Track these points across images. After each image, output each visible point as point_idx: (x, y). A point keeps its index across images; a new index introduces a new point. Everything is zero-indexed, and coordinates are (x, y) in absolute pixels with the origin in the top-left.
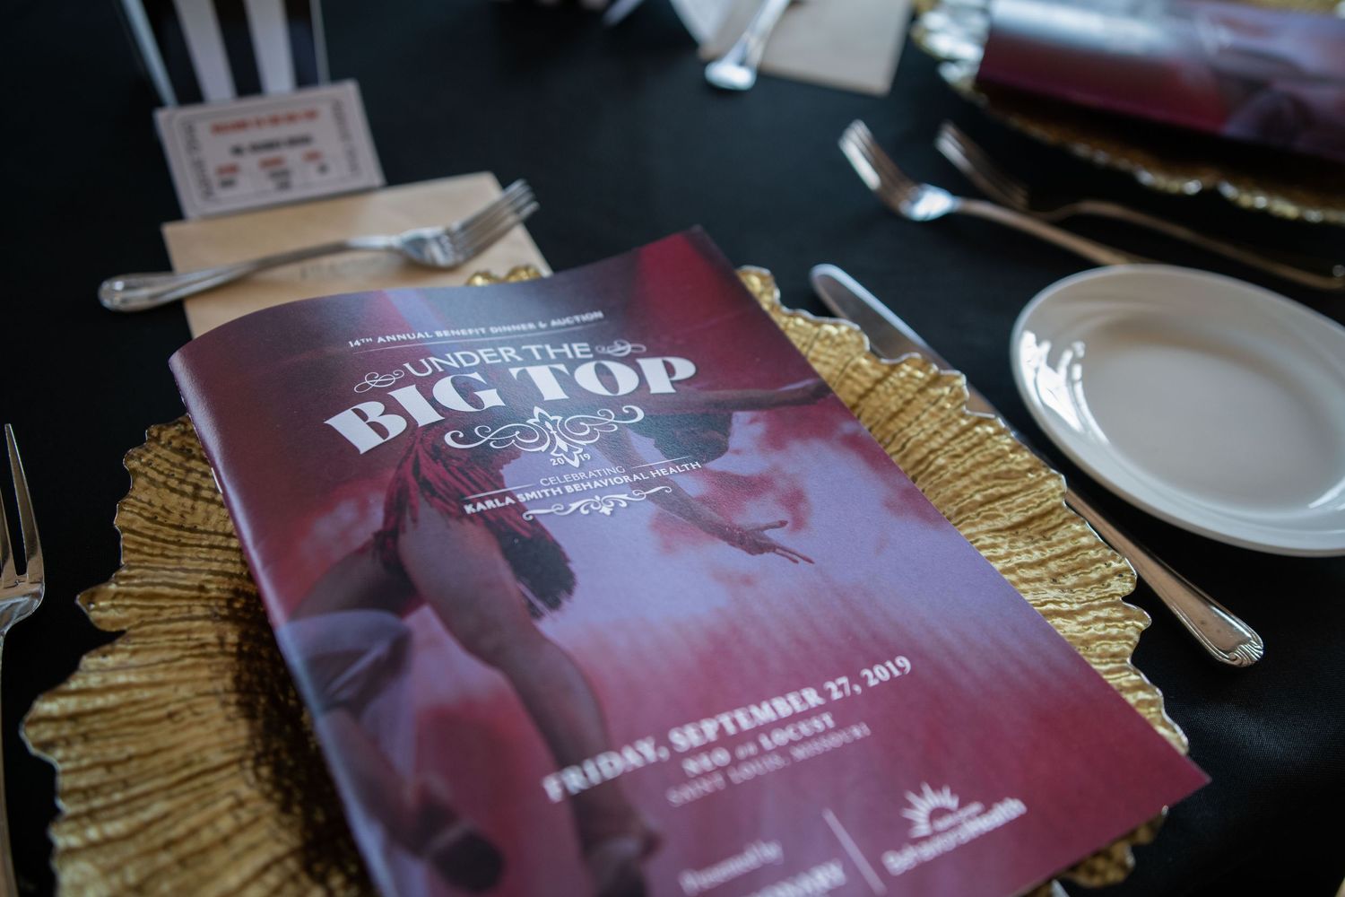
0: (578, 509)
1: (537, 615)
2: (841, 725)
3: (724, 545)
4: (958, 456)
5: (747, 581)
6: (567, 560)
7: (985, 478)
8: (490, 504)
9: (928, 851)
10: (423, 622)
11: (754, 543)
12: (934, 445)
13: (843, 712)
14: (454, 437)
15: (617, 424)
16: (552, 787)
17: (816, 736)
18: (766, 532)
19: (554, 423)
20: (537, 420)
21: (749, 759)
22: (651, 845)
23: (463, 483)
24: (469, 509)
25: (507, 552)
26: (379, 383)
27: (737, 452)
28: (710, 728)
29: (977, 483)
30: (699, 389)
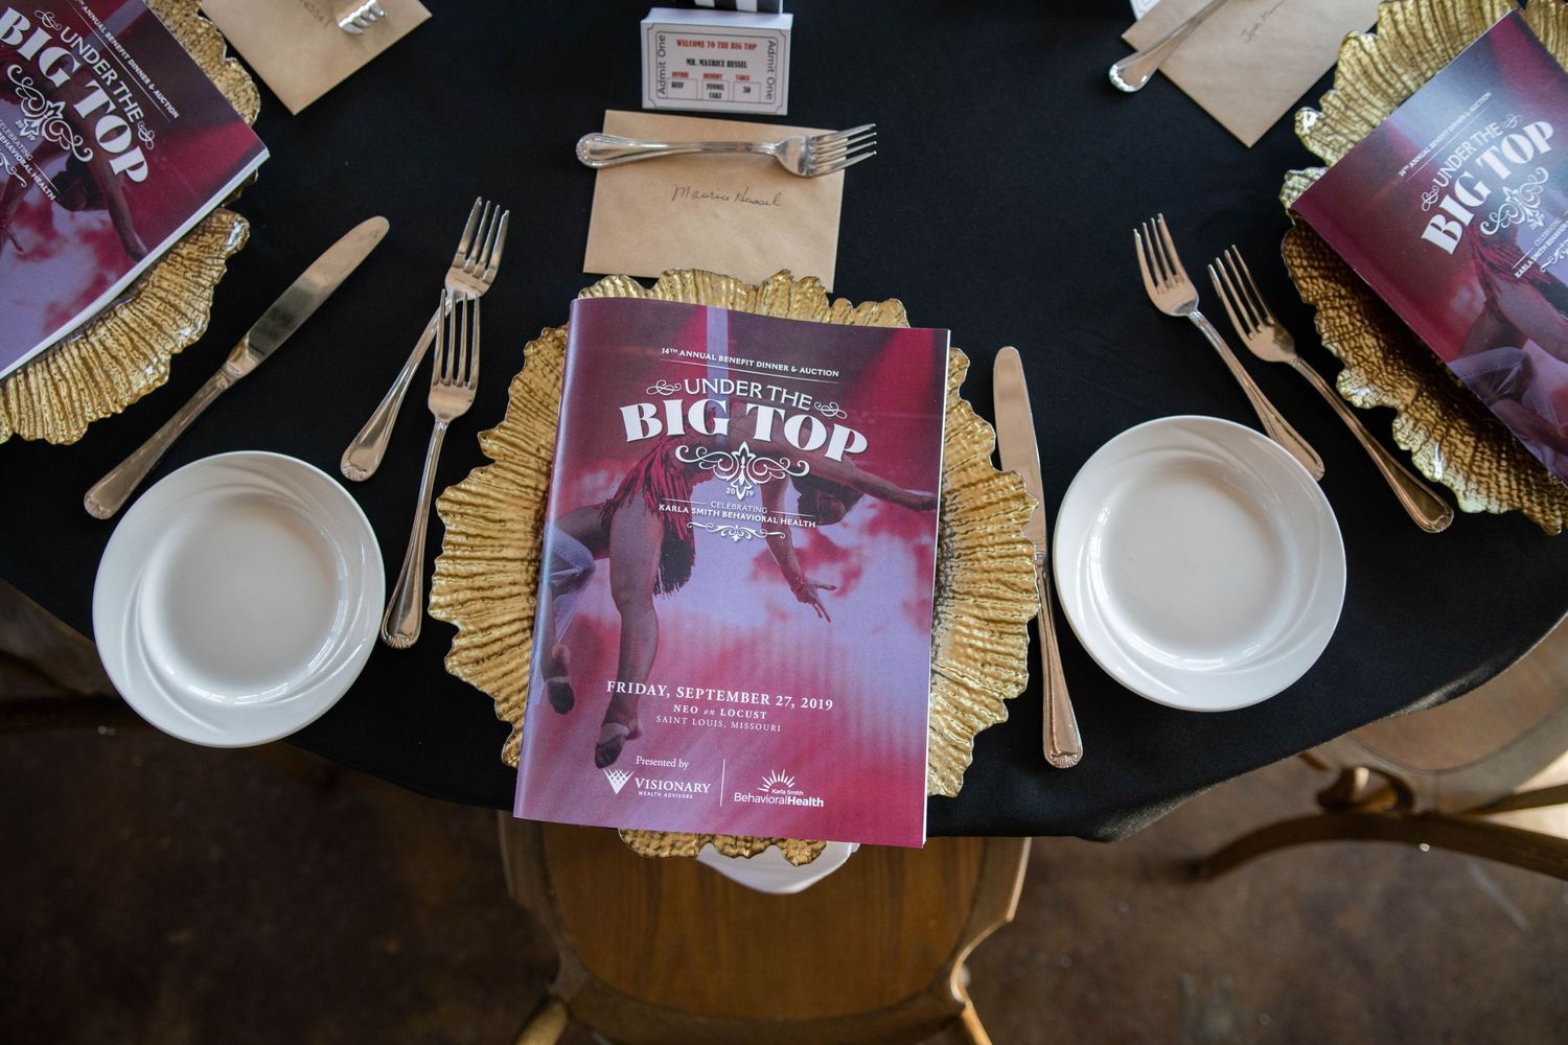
0: (721, 531)
1: (656, 591)
2: (767, 721)
3: (788, 587)
4: (992, 558)
5: (784, 617)
6: (692, 564)
7: (998, 580)
8: (674, 508)
9: (759, 799)
10: (603, 567)
11: (804, 593)
12: (984, 542)
13: (774, 714)
14: (682, 450)
15: (786, 473)
16: (610, 686)
17: (751, 720)
18: (819, 590)
19: (747, 459)
20: (739, 454)
21: (708, 717)
22: (634, 735)
23: (668, 487)
24: (661, 507)
25: (665, 547)
26: (663, 391)
27: (845, 525)
28: (700, 692)
29: (990, 581)
30: (857, 465)
